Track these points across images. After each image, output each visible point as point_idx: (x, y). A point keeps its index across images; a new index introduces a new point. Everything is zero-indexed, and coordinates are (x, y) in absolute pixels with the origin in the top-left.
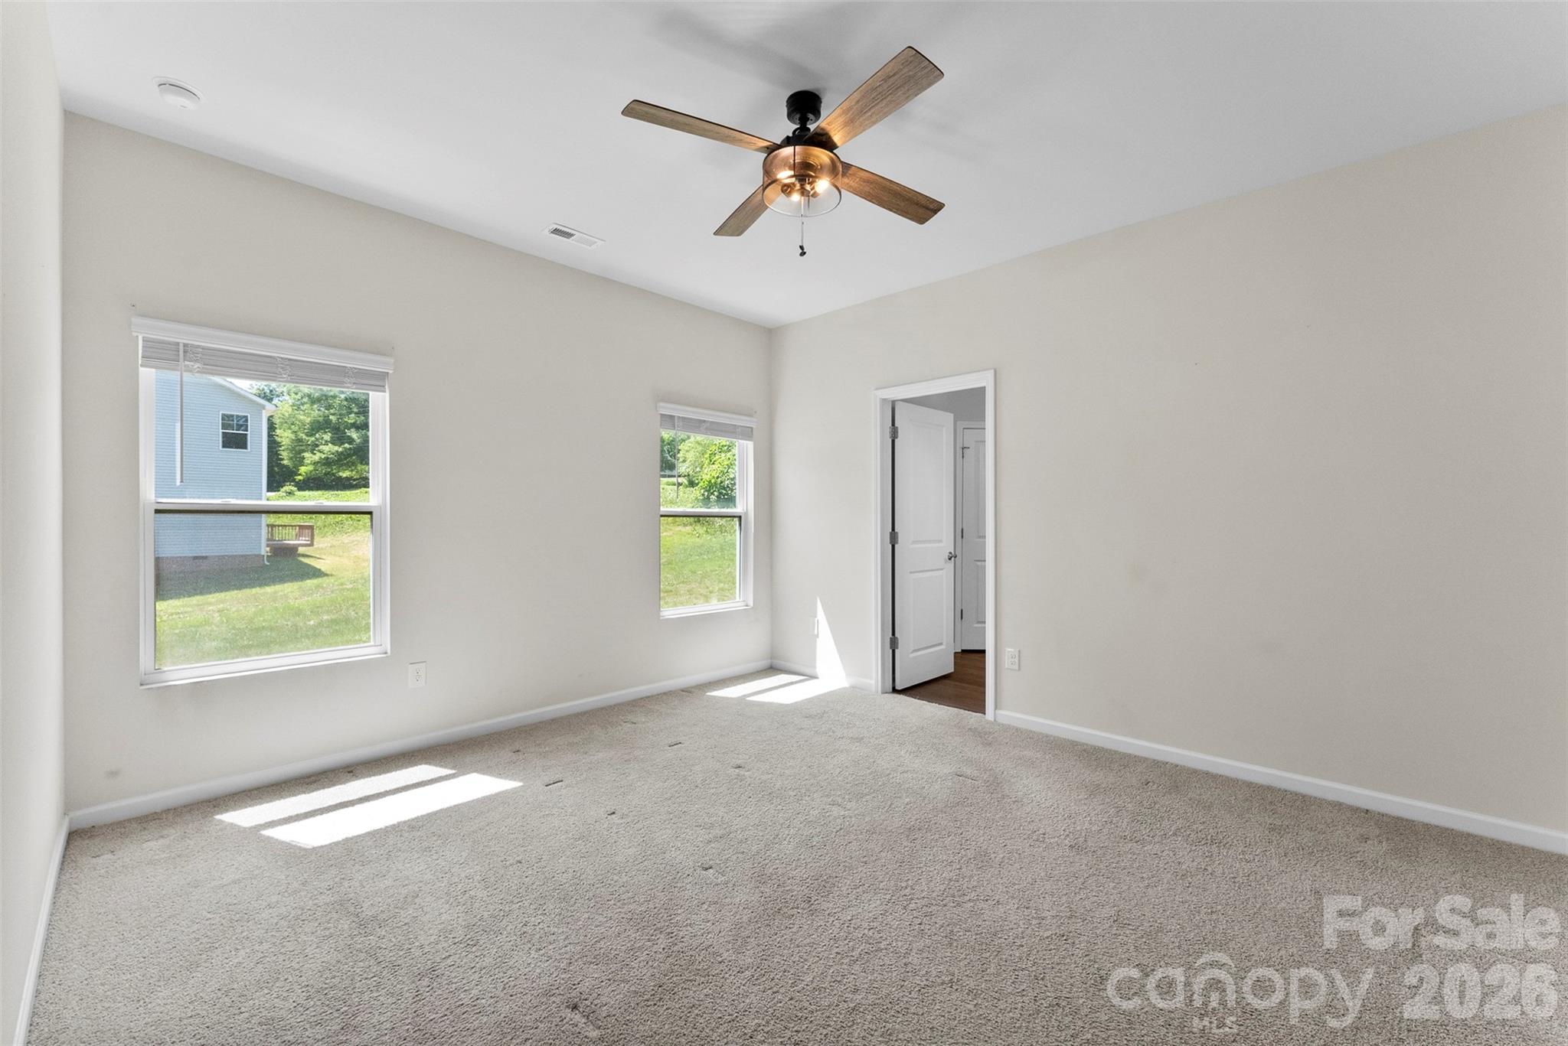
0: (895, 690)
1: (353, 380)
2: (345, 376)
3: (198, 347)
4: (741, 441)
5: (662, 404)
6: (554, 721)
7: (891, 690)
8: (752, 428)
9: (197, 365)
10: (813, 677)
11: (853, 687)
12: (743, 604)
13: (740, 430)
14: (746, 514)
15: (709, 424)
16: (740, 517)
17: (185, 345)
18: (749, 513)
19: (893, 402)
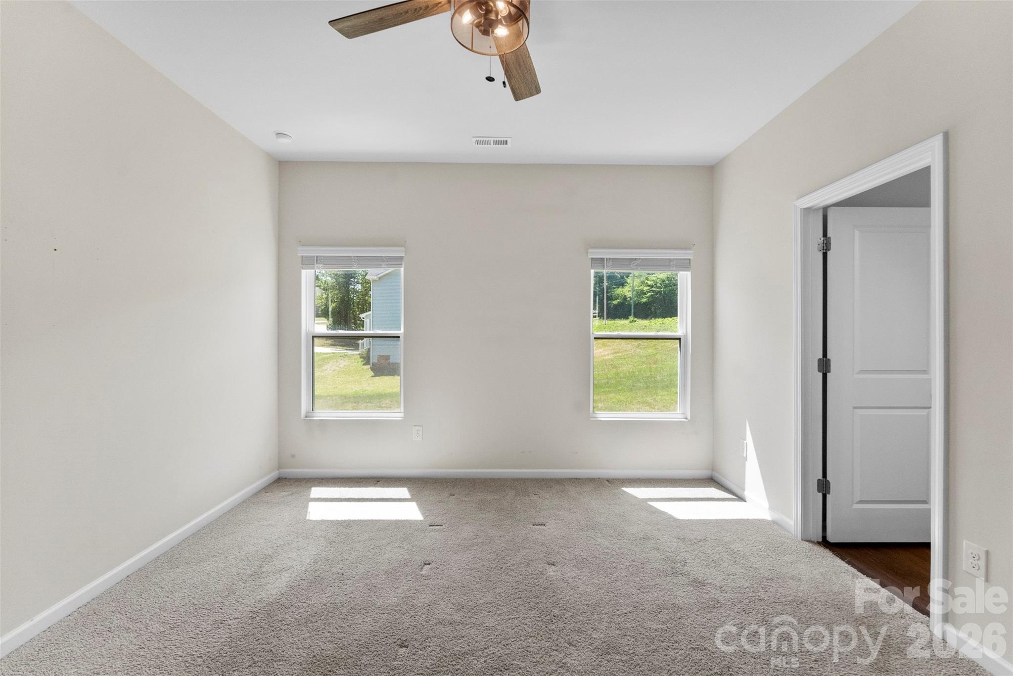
0: (825, 543)
1: (386, 263)
2: (382, 261)
3: (322, 256)
4: (680, 272)
5: (590, 250)
6: (493, 480)
7: (820, 540)
8: (690, 259)
9: (321, 265)
10: (741, 499)
11: (774, 522)
12: (681, 416)
13: (675, 263)
14: (686, 336)
15: (639, 262)
16: (680, 339)
17: (317, 257)
18: (688, 335)
19: (825, 210)
